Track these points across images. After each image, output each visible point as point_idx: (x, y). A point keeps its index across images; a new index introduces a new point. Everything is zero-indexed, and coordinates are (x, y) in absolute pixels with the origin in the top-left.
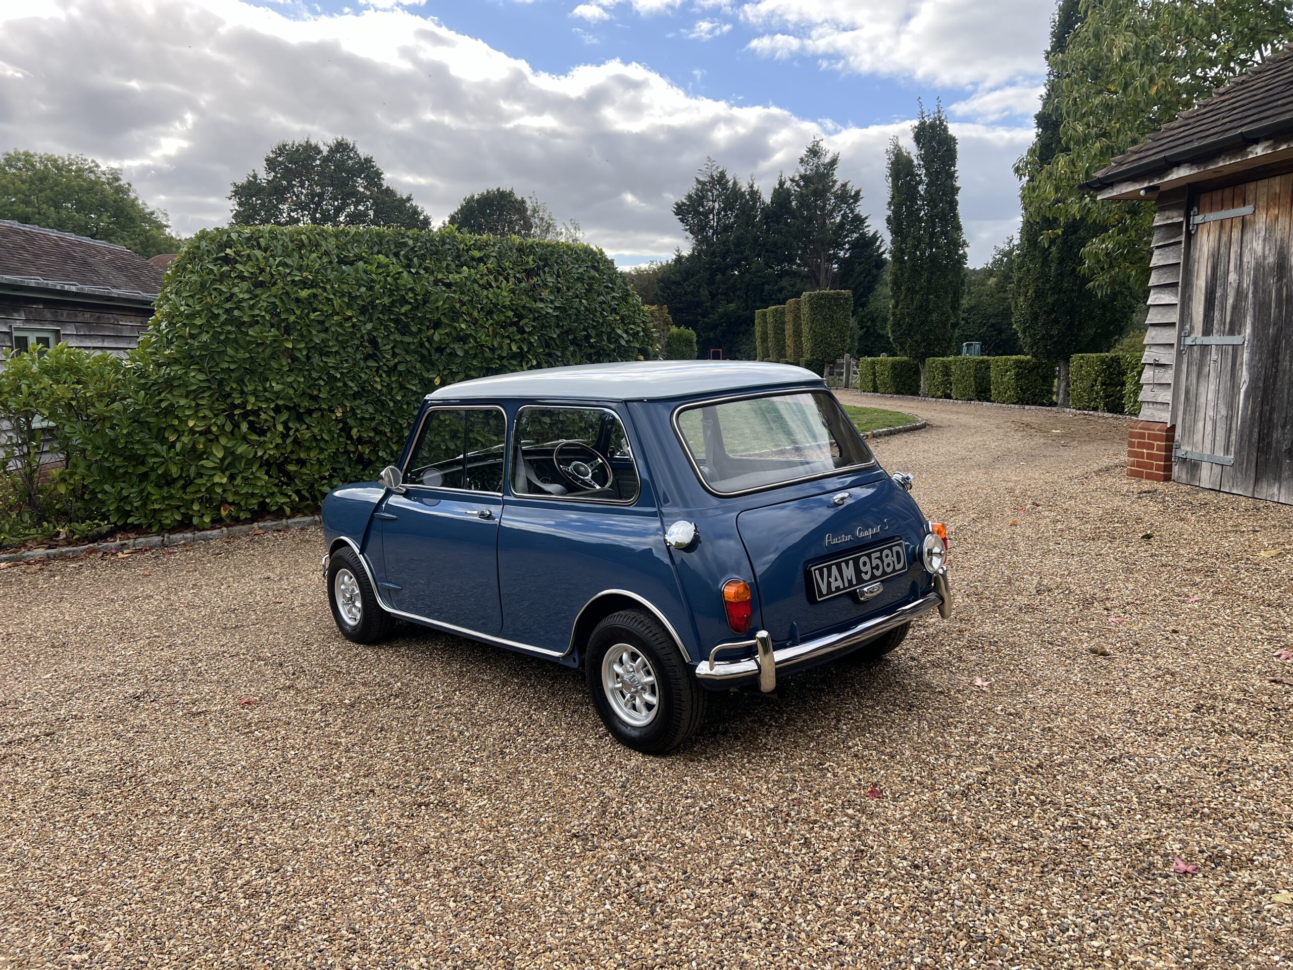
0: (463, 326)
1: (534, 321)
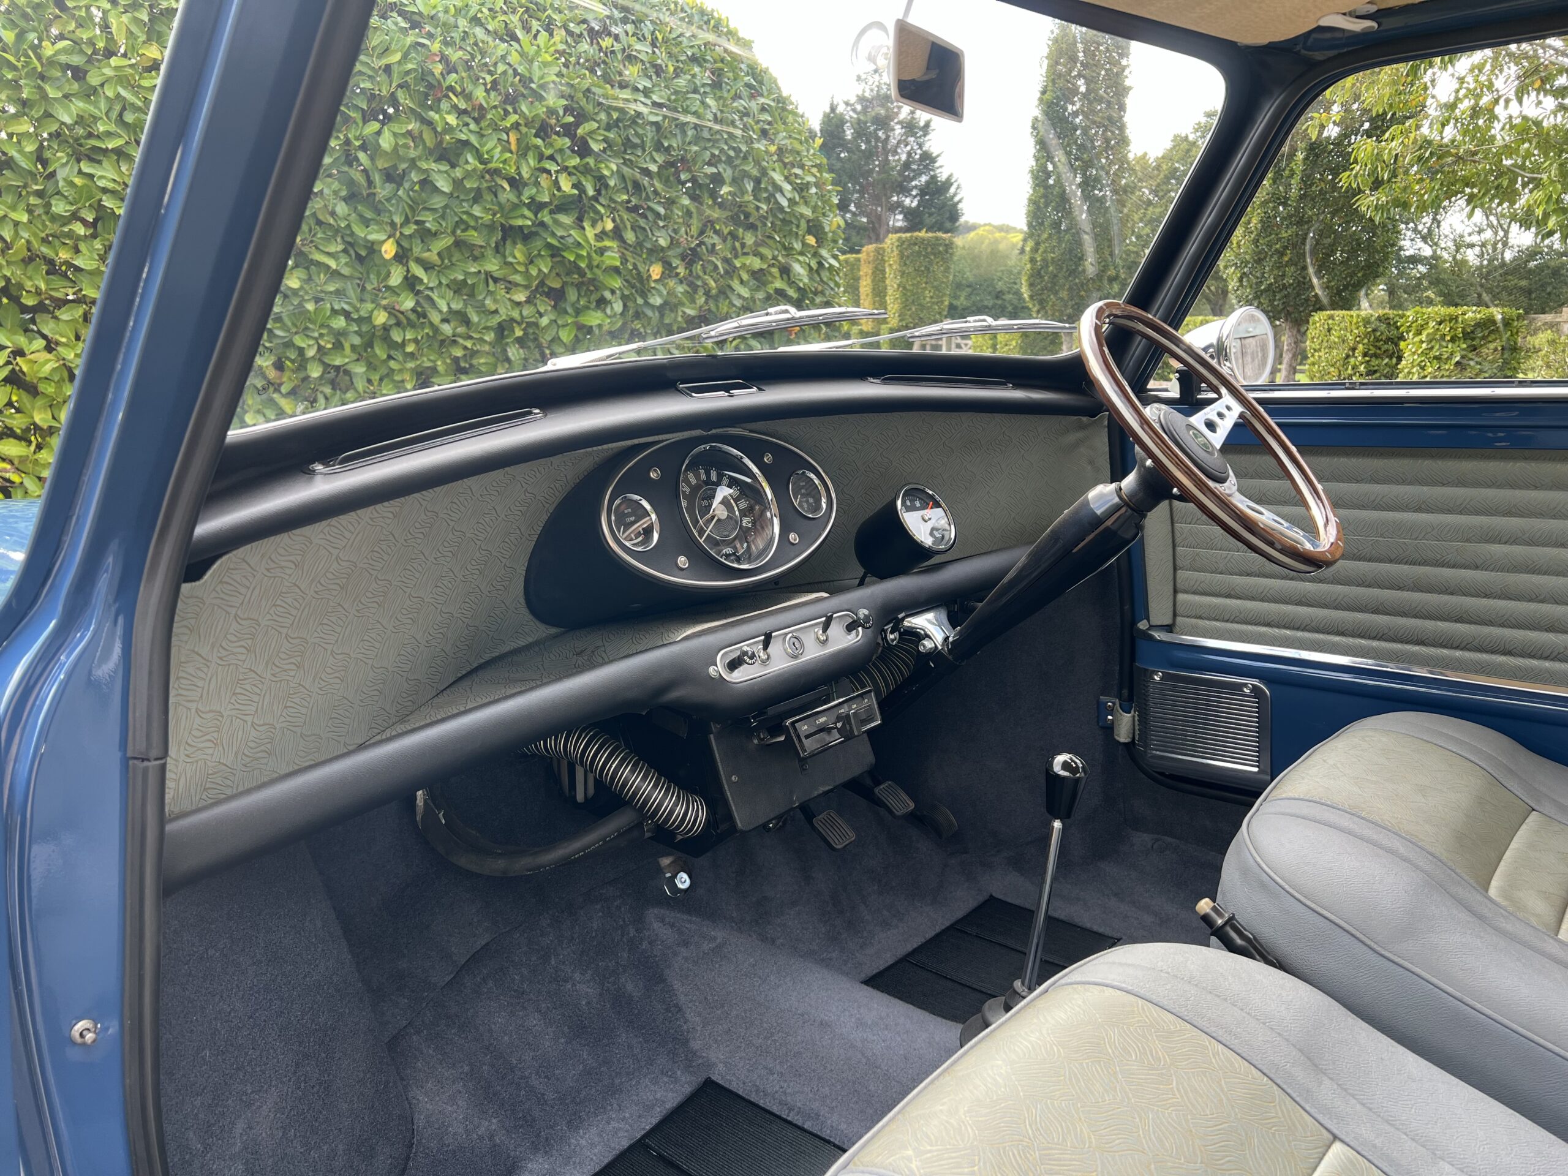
0: (452, 119)
1: (608, 128)
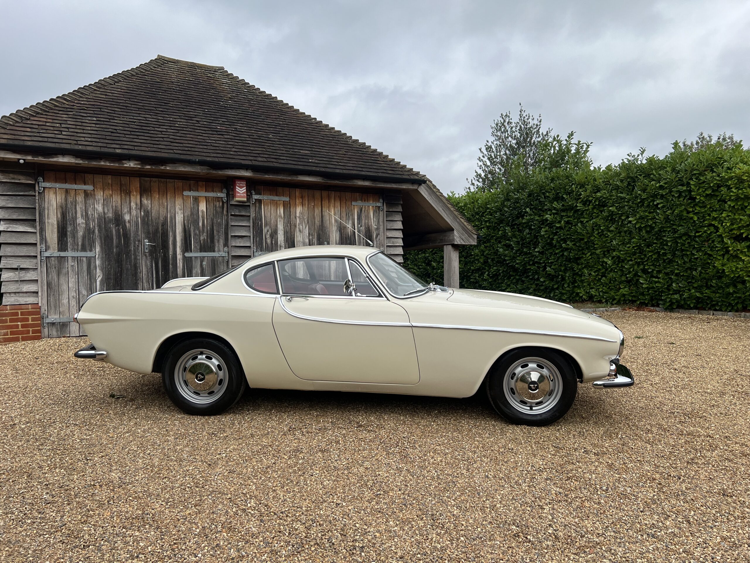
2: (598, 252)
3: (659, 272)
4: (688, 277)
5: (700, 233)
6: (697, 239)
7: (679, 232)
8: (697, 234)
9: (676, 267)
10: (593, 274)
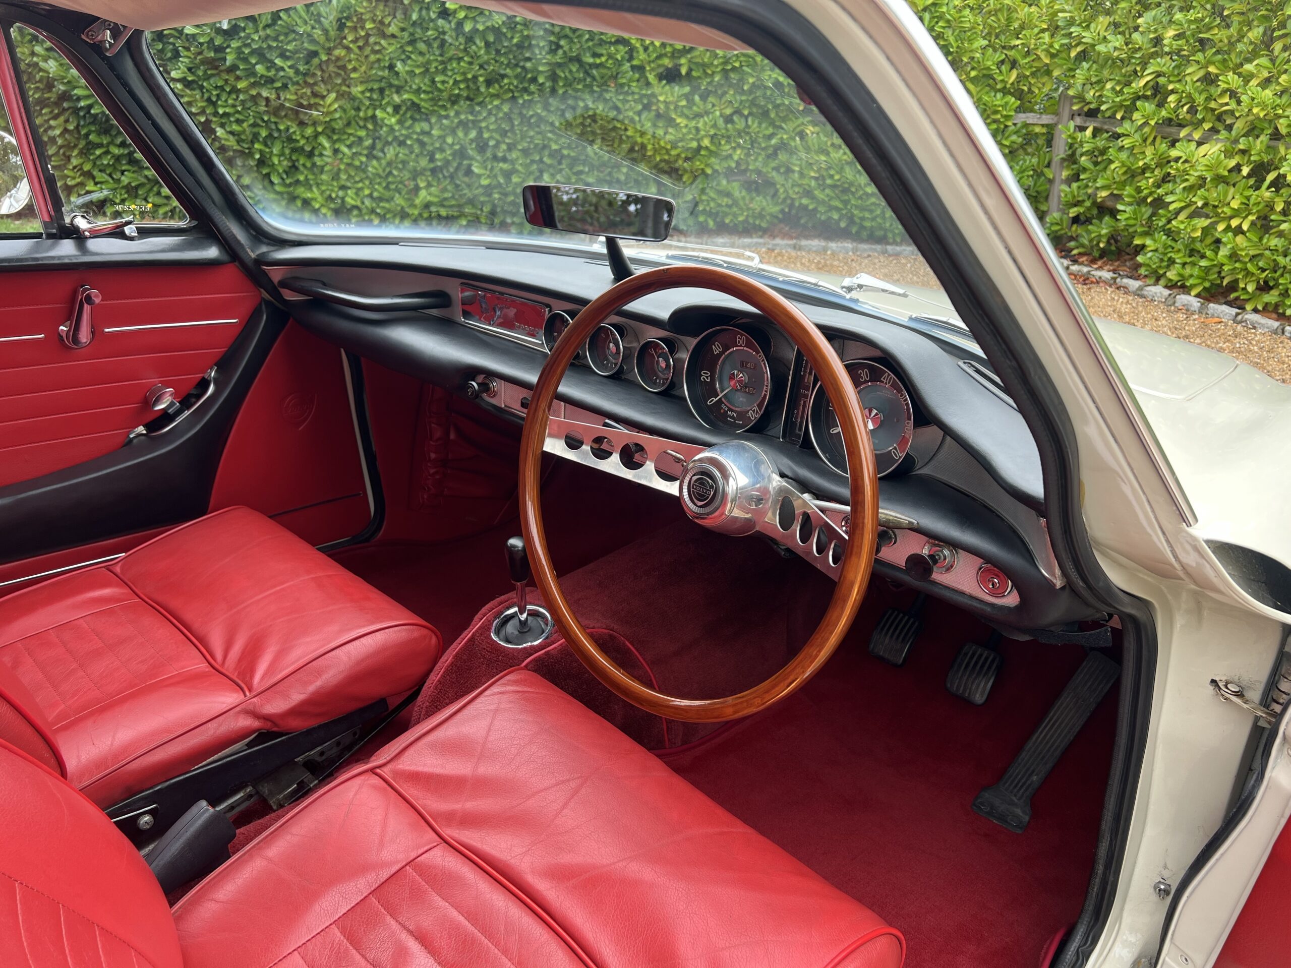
2: (357, 90)
3: (510, 148)
4: (574, 161)
5: (603, 59)
6: (594, 72)
7: (560, 52)
8: (598, 61)
9: (550, 135)
10: (345, 150)
